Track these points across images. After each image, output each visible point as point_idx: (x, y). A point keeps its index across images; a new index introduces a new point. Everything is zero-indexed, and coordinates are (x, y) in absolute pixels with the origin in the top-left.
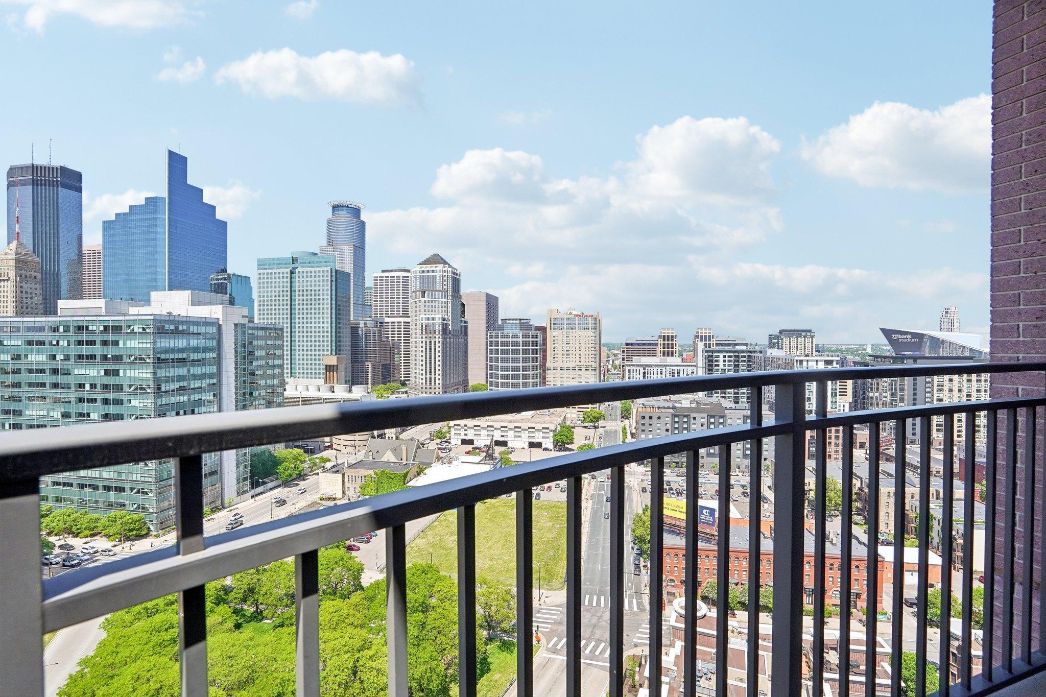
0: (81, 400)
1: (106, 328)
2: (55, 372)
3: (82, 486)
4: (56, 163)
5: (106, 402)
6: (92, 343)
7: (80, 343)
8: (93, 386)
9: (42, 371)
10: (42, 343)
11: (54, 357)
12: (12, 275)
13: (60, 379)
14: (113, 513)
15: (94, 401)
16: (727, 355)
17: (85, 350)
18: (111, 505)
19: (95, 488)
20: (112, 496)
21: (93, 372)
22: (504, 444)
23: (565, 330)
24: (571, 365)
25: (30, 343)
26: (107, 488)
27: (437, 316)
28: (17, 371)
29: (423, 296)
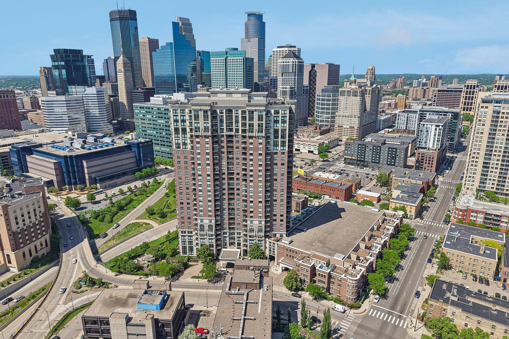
0: (160, 129)
1: (165, 110)
2: (153, 120)
3: (162, 152)
4: (127, 8)
5: (166, 130)
6: (162, 113)
7: (159, 113)
8: (163, 125)
9: (150, 120)
10: (150, 112)
11: (153, 117)
12: (123, 70)
13: (155, 122)
14: (170, 160)
15: (163, 129)
16: (431, 113)
17: (160, 115)
18: (169, 157)
19: (165, 153)
20: (169, 156)
21: (163, 122)
22: (299, 150)
23: (346, 97)
24: (347, 114)
25: (147, 112)
26: (168, 153)
27: (287, 87)
28: (144, 119)
29: (282, 76)
